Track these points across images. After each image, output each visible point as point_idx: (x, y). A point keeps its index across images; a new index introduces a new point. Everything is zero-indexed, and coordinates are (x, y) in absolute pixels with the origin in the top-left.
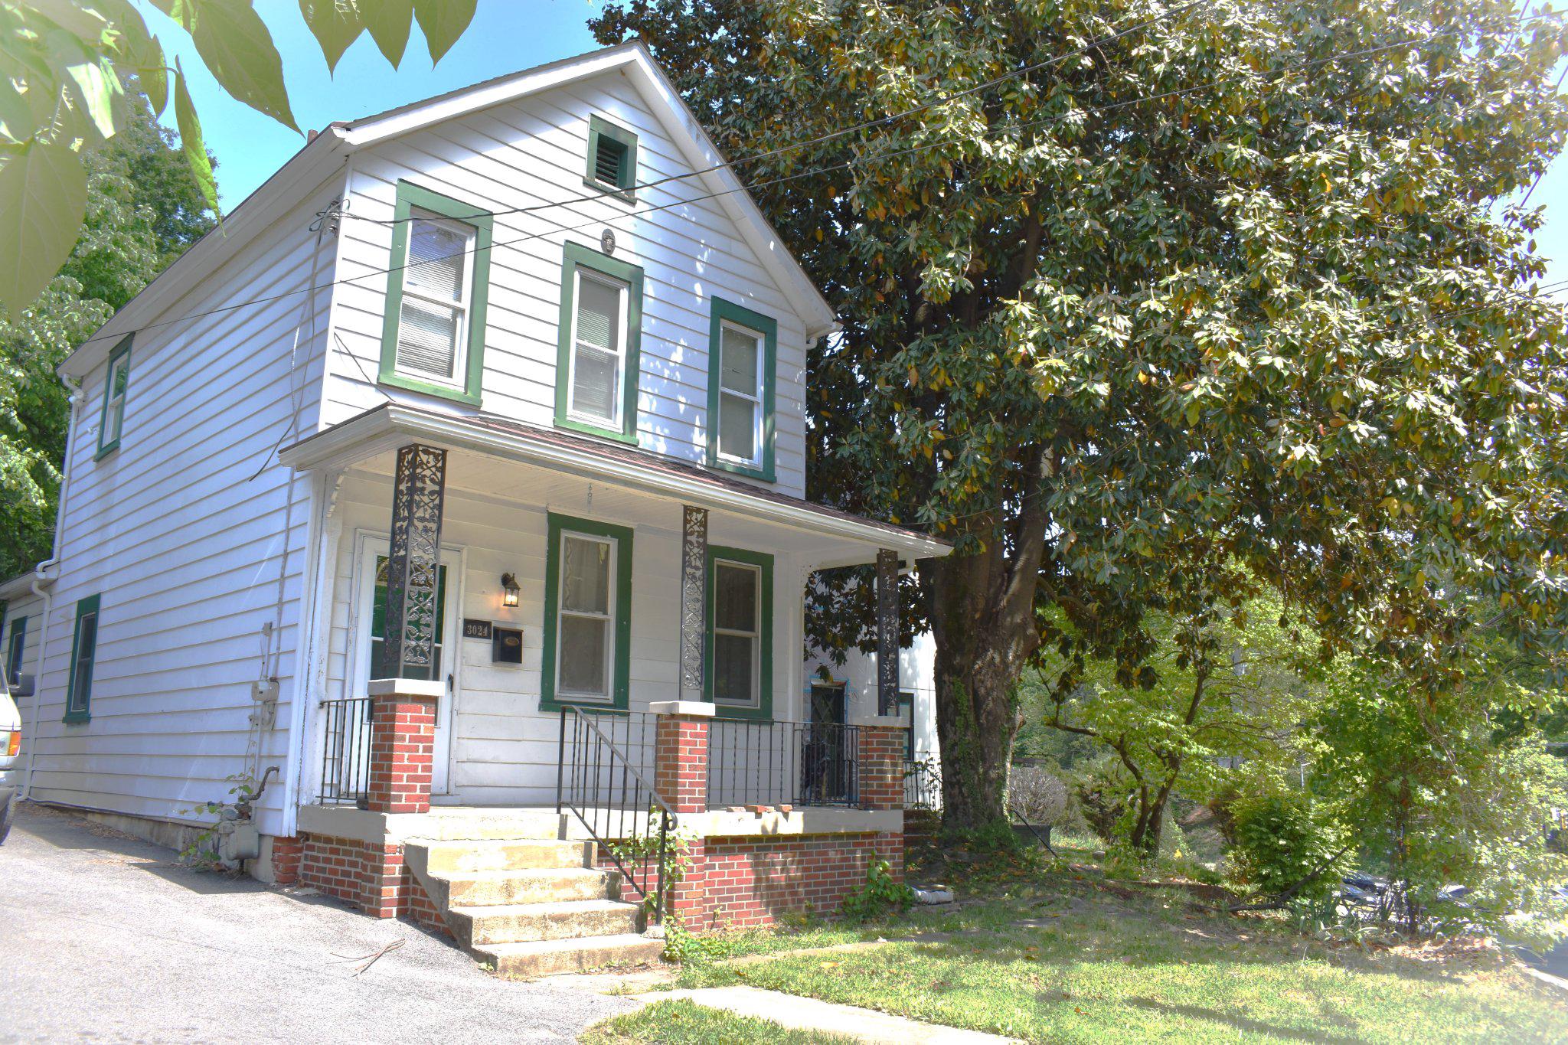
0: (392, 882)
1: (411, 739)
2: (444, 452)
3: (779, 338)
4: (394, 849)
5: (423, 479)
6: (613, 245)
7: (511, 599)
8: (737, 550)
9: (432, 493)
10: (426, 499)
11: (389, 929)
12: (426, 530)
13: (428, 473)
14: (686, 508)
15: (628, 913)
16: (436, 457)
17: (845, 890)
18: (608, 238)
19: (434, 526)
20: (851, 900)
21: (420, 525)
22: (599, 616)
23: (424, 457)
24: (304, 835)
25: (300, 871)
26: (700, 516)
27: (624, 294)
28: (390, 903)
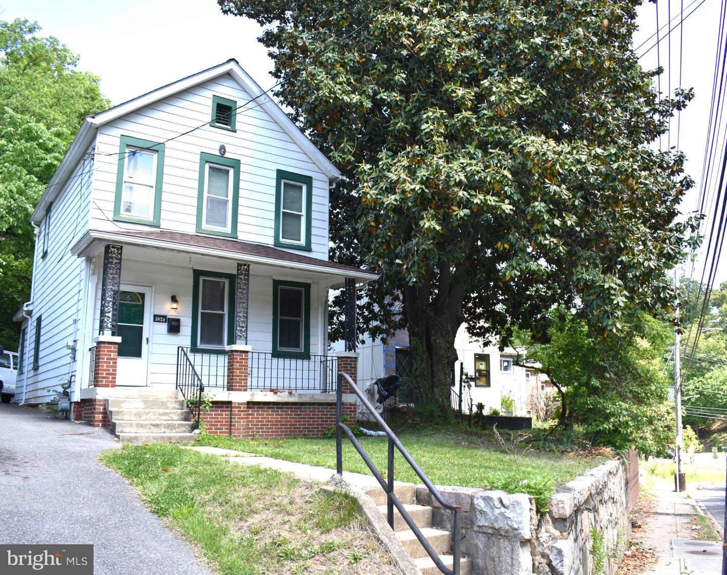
0: (100, 413)
1: (107, 359)
2: (122, 247)
3: (314, 185)
4: (100, 401)
5: (112, 258)
6: (225, 152)
7: (175, 305)
8: (291, 282)
9: (116, 263)
10: (113, 266)
11: (98, 430)
12: (114, 278)
13: (114, 255)
14: (238, 264)
15: (188, 425)
16: (118, 249)
17: (325, 428)
18: (223, 149)
19: (117, 276)
20: (327, 432)
21: (111, 276)
22: (220, 312)
23: (113, 250)
24: (83, 401)
25: (83, 415)
26: (246, 267)
27: (232, 172)
28: (99, 421)
